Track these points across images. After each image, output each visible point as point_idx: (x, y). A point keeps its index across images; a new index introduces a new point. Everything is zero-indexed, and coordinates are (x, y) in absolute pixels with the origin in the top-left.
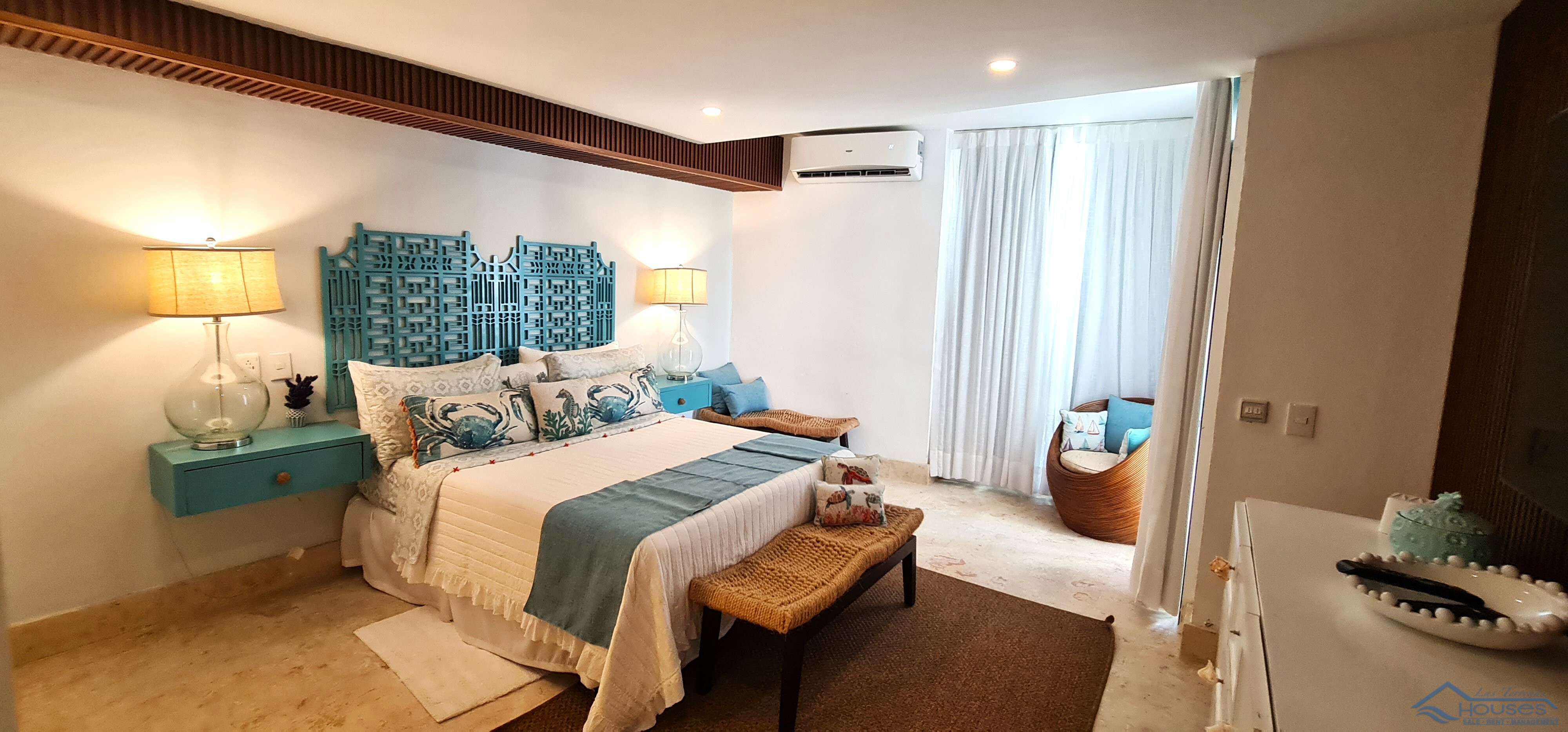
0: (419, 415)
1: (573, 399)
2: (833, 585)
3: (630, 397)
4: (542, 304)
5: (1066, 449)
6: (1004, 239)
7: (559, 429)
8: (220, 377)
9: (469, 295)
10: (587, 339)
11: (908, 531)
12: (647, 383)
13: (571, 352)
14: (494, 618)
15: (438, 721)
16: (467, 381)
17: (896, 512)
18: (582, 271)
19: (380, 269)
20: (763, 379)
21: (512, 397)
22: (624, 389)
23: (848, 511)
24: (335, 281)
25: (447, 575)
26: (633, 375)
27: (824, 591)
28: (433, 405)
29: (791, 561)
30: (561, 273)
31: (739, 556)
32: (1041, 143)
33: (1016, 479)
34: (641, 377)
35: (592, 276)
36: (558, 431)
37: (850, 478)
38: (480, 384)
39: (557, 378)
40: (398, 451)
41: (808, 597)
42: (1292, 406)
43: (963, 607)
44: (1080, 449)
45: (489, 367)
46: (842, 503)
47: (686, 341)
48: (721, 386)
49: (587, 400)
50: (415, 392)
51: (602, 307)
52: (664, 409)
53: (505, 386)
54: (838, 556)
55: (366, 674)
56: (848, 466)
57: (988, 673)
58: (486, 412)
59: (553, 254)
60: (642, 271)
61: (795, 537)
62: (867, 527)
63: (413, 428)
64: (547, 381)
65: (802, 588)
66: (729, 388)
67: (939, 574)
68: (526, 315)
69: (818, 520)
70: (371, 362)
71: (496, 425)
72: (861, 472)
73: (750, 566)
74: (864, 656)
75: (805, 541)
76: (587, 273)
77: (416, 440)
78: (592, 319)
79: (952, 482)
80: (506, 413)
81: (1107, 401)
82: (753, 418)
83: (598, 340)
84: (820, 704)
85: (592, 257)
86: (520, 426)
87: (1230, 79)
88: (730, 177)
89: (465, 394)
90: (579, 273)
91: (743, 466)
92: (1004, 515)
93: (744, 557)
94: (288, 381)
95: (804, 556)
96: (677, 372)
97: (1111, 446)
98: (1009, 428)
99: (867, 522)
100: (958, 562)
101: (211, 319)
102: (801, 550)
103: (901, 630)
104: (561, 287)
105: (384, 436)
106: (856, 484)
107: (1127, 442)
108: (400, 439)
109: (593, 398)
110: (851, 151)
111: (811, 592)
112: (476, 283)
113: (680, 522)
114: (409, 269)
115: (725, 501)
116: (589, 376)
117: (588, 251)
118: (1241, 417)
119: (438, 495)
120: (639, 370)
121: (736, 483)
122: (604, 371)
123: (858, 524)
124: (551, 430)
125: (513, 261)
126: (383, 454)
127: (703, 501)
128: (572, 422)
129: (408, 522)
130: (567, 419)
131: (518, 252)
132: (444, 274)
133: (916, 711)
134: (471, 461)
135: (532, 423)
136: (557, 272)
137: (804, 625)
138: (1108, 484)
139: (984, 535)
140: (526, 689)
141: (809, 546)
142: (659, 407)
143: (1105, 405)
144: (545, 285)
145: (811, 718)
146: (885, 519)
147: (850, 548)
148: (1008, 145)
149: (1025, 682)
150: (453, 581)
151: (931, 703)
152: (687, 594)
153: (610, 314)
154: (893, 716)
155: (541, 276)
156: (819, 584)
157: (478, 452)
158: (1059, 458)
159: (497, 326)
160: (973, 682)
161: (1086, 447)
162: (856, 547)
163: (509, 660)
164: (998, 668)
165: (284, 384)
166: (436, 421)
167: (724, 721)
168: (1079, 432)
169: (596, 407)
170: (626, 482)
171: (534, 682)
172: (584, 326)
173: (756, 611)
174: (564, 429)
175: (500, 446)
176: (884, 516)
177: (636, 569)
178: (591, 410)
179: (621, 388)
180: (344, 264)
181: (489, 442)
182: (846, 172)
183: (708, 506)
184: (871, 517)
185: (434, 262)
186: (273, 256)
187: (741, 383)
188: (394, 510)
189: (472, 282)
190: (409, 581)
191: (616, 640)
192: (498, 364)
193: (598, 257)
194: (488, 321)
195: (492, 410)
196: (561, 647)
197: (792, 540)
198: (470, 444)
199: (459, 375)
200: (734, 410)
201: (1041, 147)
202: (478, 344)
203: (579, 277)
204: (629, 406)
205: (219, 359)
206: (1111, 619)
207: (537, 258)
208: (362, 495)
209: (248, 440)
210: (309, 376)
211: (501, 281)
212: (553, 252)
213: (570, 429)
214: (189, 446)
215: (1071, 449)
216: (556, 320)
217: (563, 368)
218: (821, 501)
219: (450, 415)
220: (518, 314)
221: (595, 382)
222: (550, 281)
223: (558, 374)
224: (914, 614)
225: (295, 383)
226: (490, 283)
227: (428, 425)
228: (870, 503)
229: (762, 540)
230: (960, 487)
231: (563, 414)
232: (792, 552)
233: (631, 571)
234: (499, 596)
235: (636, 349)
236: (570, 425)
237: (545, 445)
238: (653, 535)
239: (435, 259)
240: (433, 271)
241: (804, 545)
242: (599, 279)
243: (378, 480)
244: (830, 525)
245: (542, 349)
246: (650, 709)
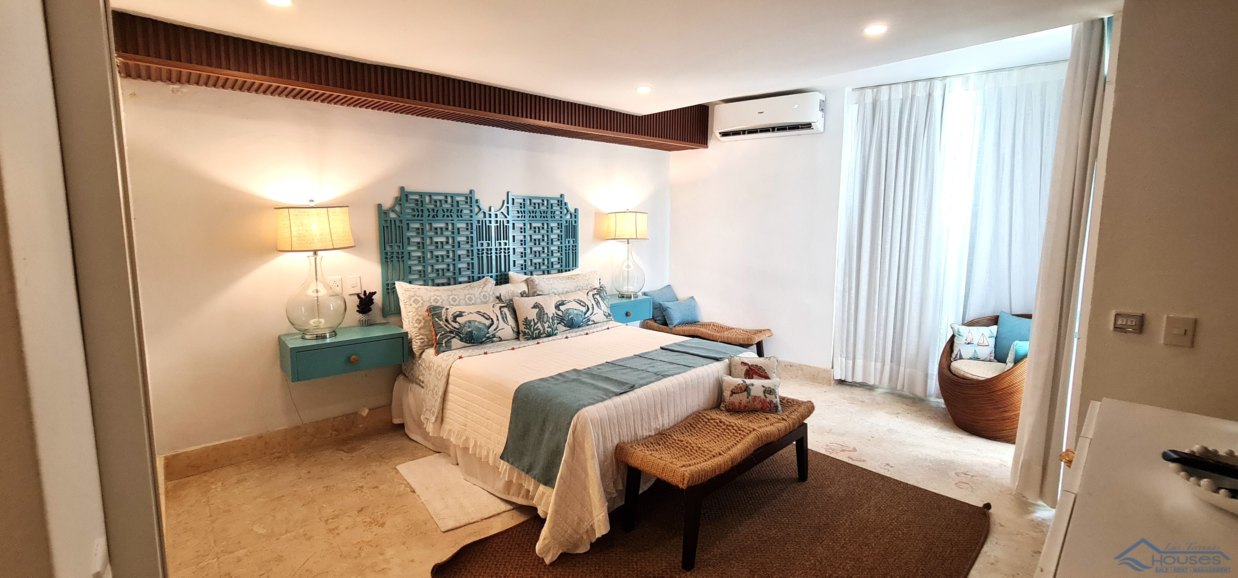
0: (438, 318)
1: (543, 309)
2: (727, 456)
3: (587, 309)
4: (525, 241)
5: (956, 359)
6: (898, 179)
7: (533, 332)
8: (317, 291)
9: (474, 235)
10: (559, 266)
11: (799, 418)
12: (600, 299)
13: (546, 276)
14: (483, 463)
15: (442, 530)
16: (471, 296)
17: (791, 403)
18: (554, 216)
19: (416, 218)
20: (695, 298)
21: (501, 307)
22: (582, 303)
23: (748, 400)
24: (387, 226)
25: (454, 432)
26: (589, 293)
27: (720, 460)
28: (447, 312)
29: (698, 435)
30: (538, 218)
31: (657, 429)
32: (931, 93)
33: (912, 384)
34: (595, 294)
35: (561, 219)
36: (533, 333)
37: (751, 373)
38: (480, 298)
39: (535, 294)
40: (425, 343)
41: (705, 463)
42: (1168, 318)
43: (850, 485)
44: (970, 359)
45: (486, 286)
46: (743, 393)
47: (632, 267)
48: (660, 302)
49: (554, 310)
50: (436, 303)
51: (569, 243)
52: (613, 319)
53: (498, 300)
54: (736, 434)
55: (399, 495)
56: (750, 364)
57: (865, 540)
58: (483, 317)
59: (532, 204)
60: (599, 215)
61: (703, 418)
62: (764, 414)
63: (434, 327)
64: (527, 296)
65: (703, 456)
66: (667, 304)
67: (832, 458)
68: (514, 249)
69: (724, 406)
70: (410, 283)
71: (489, 327)
72: (760, 369)
73: (664, 437)
74: (759, 517)
75: (710, 421)
76: (558, 218)
77: (436, 336)
78: (562, 251)
79: (853, 385)
80: (496, 319)
81: (997, 317)
82: (684, 328)
83: (566, 267)
84: (718, 549)
85: (561, 205)
86: (506, 329)
87: (1102, 19)
88: (665, 140)
89: (469, 305)
90: (552, 217)
91: (665, 361)
92: (898, 413)
93: (661, 430)
94: (358, 295)
95: (709, 433)
96: (626, 292)
97: (1000, 357)
98: (905, 340)
99: (764, 410)
100: (850, 449)
101: (312, 253)
102: (707, 428)
103: (792, 499)
104: (539, 228)
105: (416, 333)
106: (756, 379)
107: (1014, 353)
108: (426, 335)
109: (559, 310)
110: (762, 112)
111: (709, 459)
112: (479, 226)
113: (609, 400)
114: (434, 218)
115: (646, 386)
116: (558, 293)
117: (558, 201)
118: (1115, 327)
119: (449, 375)
120: (594, 289)
121: (656, 374)
122: (569, 290)
123: (757, 411)
124: (528, 332)
125: (504, 210)
126: (416, 346)
127: (627, 385)
128: (543, 327)
129: (430, 393)
130: (539, 324)
131: (508, 203)
132: (458, 220)
133: (797, 563)
134: (471, 352)
135: (515, 327)
136: (536, 217)
137: (702, 484)
138: (993, 390)
139: (877, 429)
140: (503, 515)
141: (713, 425)
142: (609, 318)
143: (995, 320)
144: (527, 227)
145: (709, 559)
146: (780, 408)
147: (746, 429)
148: (901, 97)
149: (898, 551)
150: (457, 435)
151: (811, 558)
152: (614, 456)
153: (575, 248)
154: (777, 565)
155: (524, 220)
156: (716, 454)
157: (477, 346)
158: (949, 366)
159: (494, 257)
160: (851, 545)
161: (976, 357)
162: (751, 428)
163: (493, 494)
164: (875, 536)
165: (356, 297)
166: (449, 324)
167: (641, 553)
168: (968, 343)
169: (561, 316)
170: (575, 370)
171: (508, 511)
172: (556, 257)
173: (663, 470)
174: (537, 332)
175: (492, 342)
176: (779, 406)
177: (574, 433)
178: (557, 318)
179: (580, 302)
180: (393, 215)
181: (484, 339)
182: (759, 130)
183: (631, 389)
184: (767, 406)
185: (451, 212)
186: (347, 210)
187: (677, 300)
188: (423, 385)
189: (477, 226)
190: (430, 435)
191: (559, 482)
192: (493, 284)
193: (565, 205)
194: (488, 254)
195: (487, 316)
196: (524, 486)
197: (701, 420)
198: (471, 340)
199: (466, 292)
200: (671, 322)
201: (931, 97)
202: (481, 271)
203: (552, 221)
204: (586, 316)
205: (317, 279)
206: (988, 506)
207: (521, 207)
208: (404, 375)
209: (334, 333)
210: (371, 292)
211: (496, 225)
212: (533, 203)
213: (542, 332)
214: (300, 336)
215: (961, 358)
216: (535, 252)
217: (539, 288)
218: (726, 391)
219: (458, 319)
220: (509, 249)
221: (561, 298)
222: (531, 224)
223: (536, 292)
224: (806, 488)
225: (363, 296)
226: (489, 226)
227: (443, 326)
228: (767, 395)
229: (676, 419)
230: (861, 389)
231: (536, 321)
232: (700, 429)
233: (570, 434)
234: (486, 448)
235: (593, 273)
236: (541, 329)
237: (523, 343)
238: (587, 408)
239: (451, 210)
240: (450, 218)
241: (710, 424)
242: (566, 222)
243: (414, 364)
244: (734, 410)
245: (525, 274)
246: (585, 537)
